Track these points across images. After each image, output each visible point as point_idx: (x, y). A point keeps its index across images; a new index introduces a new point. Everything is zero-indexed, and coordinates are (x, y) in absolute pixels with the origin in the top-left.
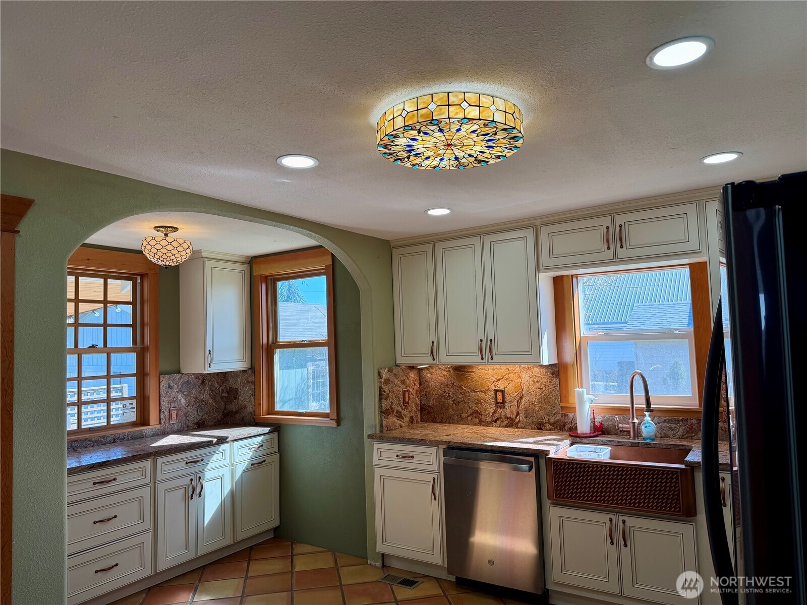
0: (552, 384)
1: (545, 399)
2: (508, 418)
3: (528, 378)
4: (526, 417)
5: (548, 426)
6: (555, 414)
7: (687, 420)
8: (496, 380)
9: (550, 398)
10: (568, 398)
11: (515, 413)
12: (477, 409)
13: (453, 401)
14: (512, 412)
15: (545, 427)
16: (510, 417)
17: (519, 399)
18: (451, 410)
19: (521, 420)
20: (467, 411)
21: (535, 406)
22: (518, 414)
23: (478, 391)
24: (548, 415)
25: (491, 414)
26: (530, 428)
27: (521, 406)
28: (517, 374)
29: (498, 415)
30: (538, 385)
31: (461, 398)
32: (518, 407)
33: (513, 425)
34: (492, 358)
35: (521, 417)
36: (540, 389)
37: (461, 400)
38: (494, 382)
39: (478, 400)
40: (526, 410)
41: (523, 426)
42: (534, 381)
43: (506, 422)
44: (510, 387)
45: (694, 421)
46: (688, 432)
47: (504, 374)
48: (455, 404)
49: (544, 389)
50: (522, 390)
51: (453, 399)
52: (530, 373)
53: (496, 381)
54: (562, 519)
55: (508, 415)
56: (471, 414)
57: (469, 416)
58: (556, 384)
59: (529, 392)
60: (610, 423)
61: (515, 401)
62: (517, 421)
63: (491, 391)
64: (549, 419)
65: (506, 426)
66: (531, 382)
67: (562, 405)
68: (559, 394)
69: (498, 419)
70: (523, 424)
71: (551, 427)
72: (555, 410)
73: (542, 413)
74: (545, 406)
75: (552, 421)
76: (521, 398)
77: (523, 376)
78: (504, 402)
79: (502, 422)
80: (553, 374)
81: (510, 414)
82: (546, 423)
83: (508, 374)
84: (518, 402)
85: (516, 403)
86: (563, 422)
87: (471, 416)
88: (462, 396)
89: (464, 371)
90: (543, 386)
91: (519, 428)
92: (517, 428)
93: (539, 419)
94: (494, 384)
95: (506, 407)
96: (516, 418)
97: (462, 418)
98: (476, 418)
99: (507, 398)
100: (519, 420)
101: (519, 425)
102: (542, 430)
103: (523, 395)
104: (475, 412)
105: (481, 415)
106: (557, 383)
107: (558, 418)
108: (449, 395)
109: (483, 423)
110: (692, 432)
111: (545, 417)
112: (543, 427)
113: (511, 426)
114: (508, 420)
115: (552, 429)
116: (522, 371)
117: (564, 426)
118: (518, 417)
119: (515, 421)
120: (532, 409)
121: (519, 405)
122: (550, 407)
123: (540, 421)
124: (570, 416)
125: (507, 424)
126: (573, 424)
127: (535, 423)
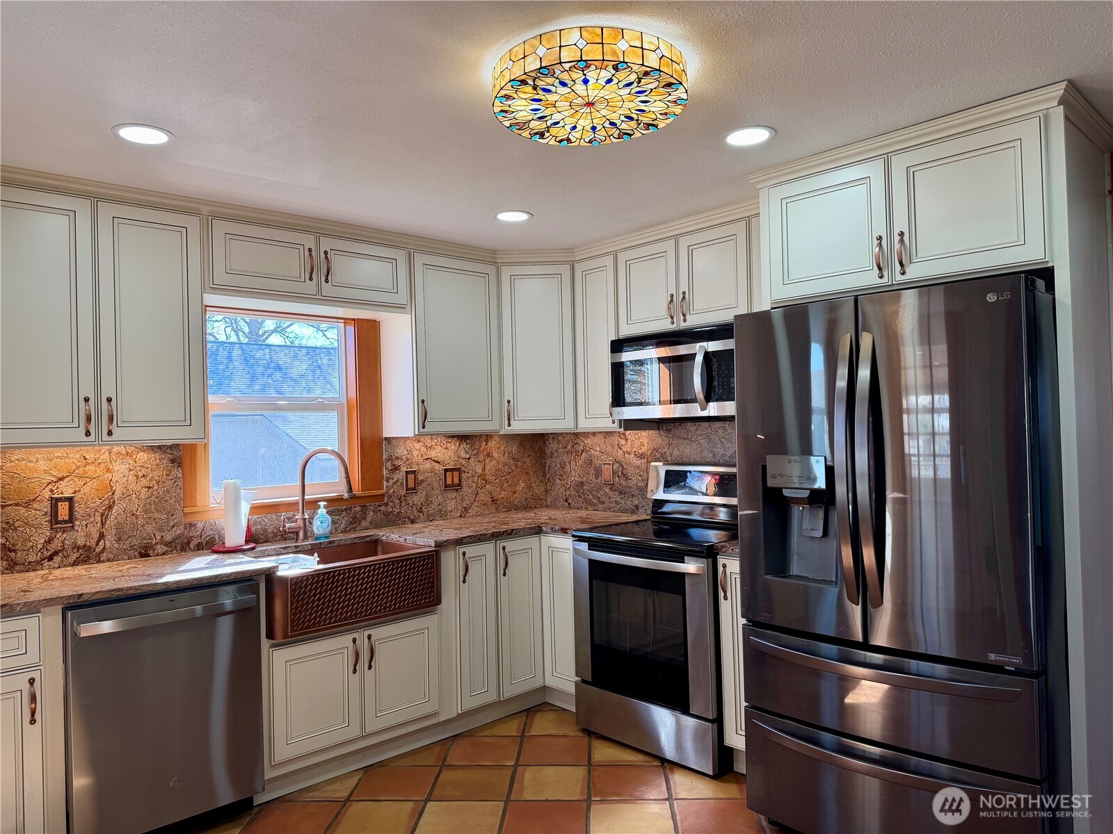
0: (170, 477)
1: (157, 503)
2: (79, 548)
3: (126, 472)
4: (119, 540)
5: (160, 548)
6: (173, 527)
7: (350, 509)
9: (166, 501)
10: (196, 499)
11: (96, 536)
12: (4, 541)
14: (88, 536)
15: (154, 550)
16: (85, 546)
17: (106, 509)
19: (107, 546)
21: (137, 518)
22: (102, 536)
24: (161, 530)
25: (39, 546)
26: (126, 557)
27: (108, 522)
28: (102, 465)
29: (55, 545)
30: (144, 482)
32: (103, 524)
33: (89, 559)
34: (110, 433)
35: (110, 540)
36: (149, 488)
38: (49, 484)
39: (8, 523)
40: (119, 527)
41: (111, 556)
42: (137, 476)
43: (76, 555)
44: (86, 489)
45: (358, 509)
46: (351, 523)
47: (74, 467)
49: (156, 487)
50: (113, 493)
52: (131, 462)
53: (56, 482)
54: (289, 664)
55: (80, 542)
58: (177, 477)
59: (126, 495)
60: (259, 527)
61: (97, 514)
62: (98, 550)
63: (41, 502)
64: (162, 537)
65: (75, 564)
66: (132, 478)
67: (187, 510)
68: (182, 494)
69: (55, 554)
70: (111, 553)
71: (165, 549)
72: (173, 520)
73: (149, 529)
74: (156, 515)
75: (168, 538)
76: (110, 507)
77: (116, 468)
78: (72, 518)
79: (66, 557)
80: (173, 461)
81: (84, 539)
82: (156, 543)
83: (85, 466)
84: (102, 515)
85: (99, 519)
86: (186, 538)
90: (154, 482)
91: (103, 562)
92: (99, 561)
93: (145, 539)
94: (50, 487)
95: (76, 528)
96: (97, 545)
98: (2, 558)
99: (79, 510)
100: (104, 548)
101: (103, 557)
102: (150, 556)
103: (114, 502)
105: (14, 551)
106: (180, 475)
107: (178, 532)
109: (18, 567)
110: (355, 523)
111: (154, 535)
112: (151, 552)
113: (85, 561)
114: (80, 551)
115: (167, 551)
116: (115, 459)
117: (188, 543)
118: (102, 543)
119: (94, 551)
120: (131, 523)
121: (104, 521)
122: (165, 516)
123: (145, 542)
124: (200, 525)
125: (77, 558)
126: (203, 537)
127: (135, 547)
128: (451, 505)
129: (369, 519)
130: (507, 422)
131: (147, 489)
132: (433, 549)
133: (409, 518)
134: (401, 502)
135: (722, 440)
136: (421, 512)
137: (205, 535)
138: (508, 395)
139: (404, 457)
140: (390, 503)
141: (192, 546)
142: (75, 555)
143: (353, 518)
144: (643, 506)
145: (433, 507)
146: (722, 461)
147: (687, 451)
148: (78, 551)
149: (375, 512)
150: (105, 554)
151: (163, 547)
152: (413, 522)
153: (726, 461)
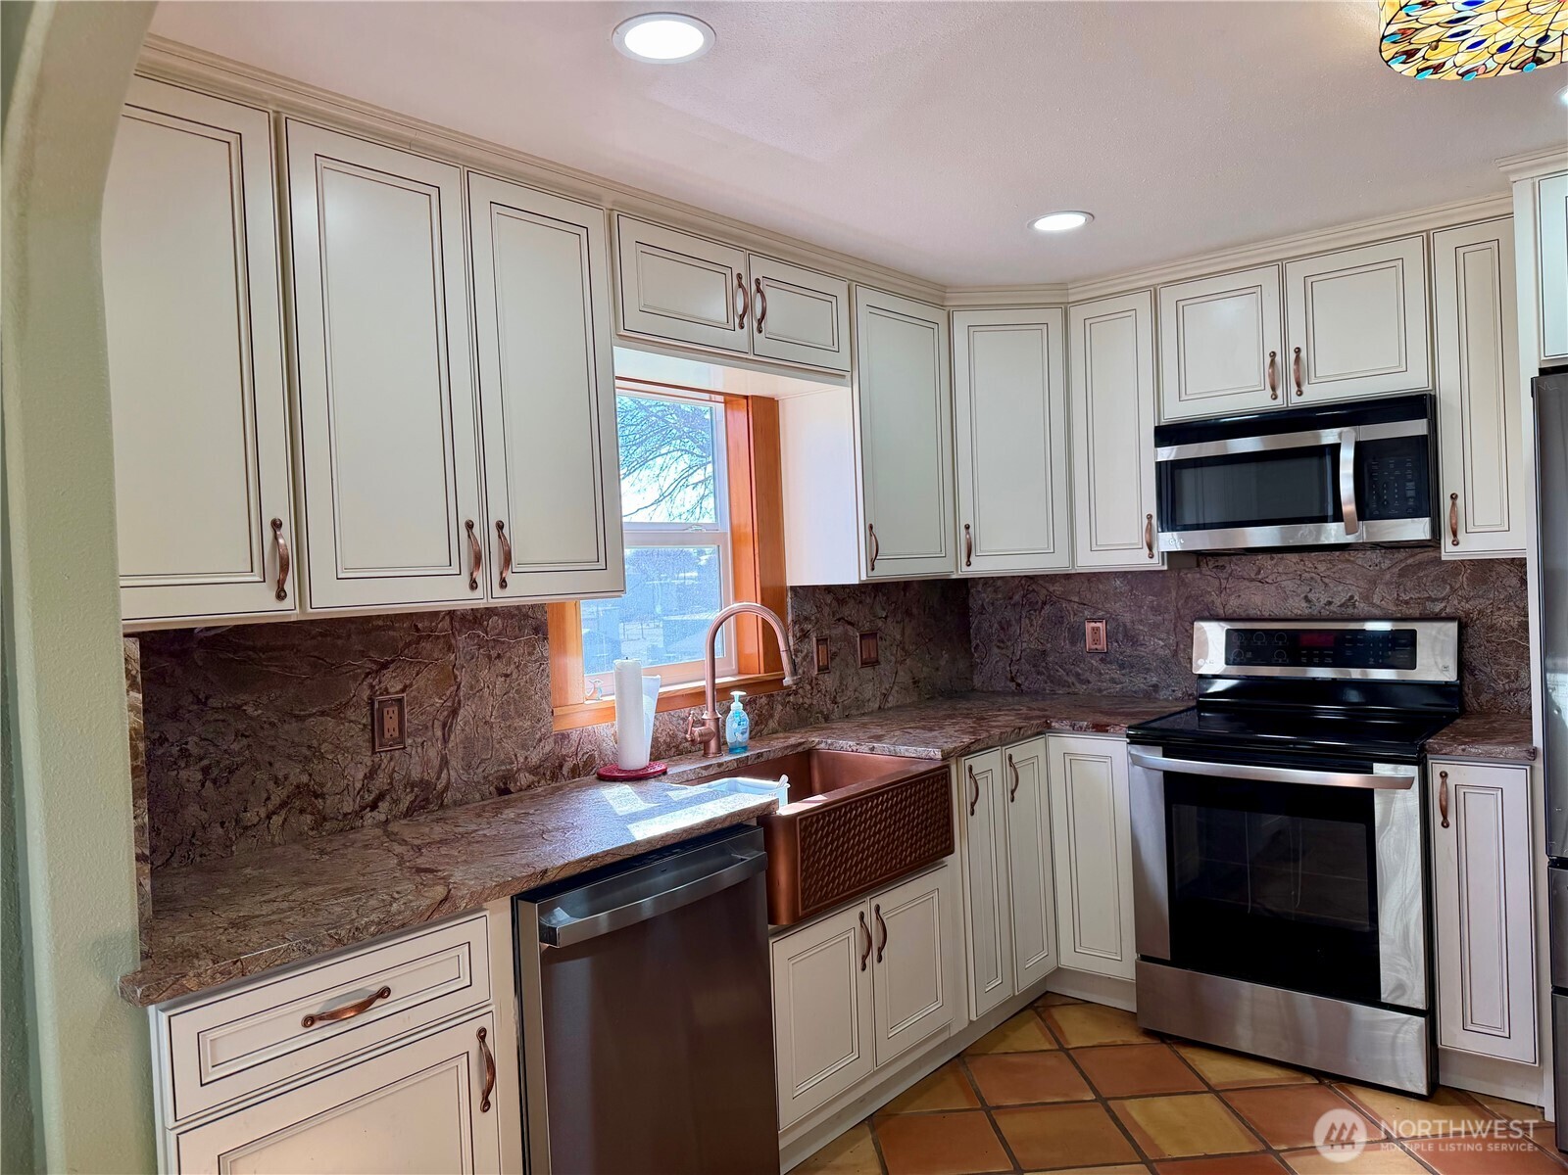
0: (530, 658)
1: (518, 702)
2: (413, 786)
3: (474, 650)
4: (468, 767)
5: (524, 778)
6: (540, 740)
7: (755, 701)
8: (375, 667)
9: (529, 697)
10: (567, 691)
11: (436, 763)
12: (305, 778)
13: (206, 771)
14: (426, 763)
15: (516, 783)
16: (422, 780)
17: (448, 716)
18: (193, 808)
19: (453, 779)
20: (265, 795)
21: (492, 728)
22: (444, 762)
23: (310, 716)
24: (524, 747)
25: (358, 785)
26: (478, 796)
27: (452, 737)
28: (443, 640)
29: (381, 781)
30: (498, 667)
31: (240, 753)
32: (445, 742)
33: (428, 804)
35: (456, 769)
36: (507, 676)
37: (238, 759)
38: (367, 674)
39: (309, 747)
40: (468, 745)
41: (460, 795)
42: (488, 657)
43: (410, 798)
45: (764, 700)
47: (402, 644)
48: (214, 782)
49: (515, 676)
50: (458, 688)
51: (205, 762)
52: (479, 633)
53: (377, 672)
55: (415, 774)
56: (283, 804)
57: (274, 813)
58: (542, 657)
59: (475, 691)
61: (436, 724)
62: (440, 787)
63: (357, 706)
64: (526, 758)
65: (409, 813)
66: (482, 661)
67: (556, 712)
68: (548, 685)
69: (381, 797)
70: (458, 789)
71: (531, 778)
72: (540, 729)
73: (508, 745)
74: (515, 723)
75: (534, 759)
76: (454, 712)
77: (461, 644)
78: (402, 734)
79: (396, 802)
80: (533, 631)
81: (419, 769)
82: (519, 770)
83: (420, 642)
84: (444, 725)
85: (440, 732)
86: (558, 758)
87: (283, 813)
88: (245, 741)
89: (253, 649)
90: (511, 667)
91: (446, 809)
92: (441, 808)
93: (503, 763)
94: (369, 680)
95: (409, 750)
96: (438, 778)
97: (246, 828)
98: (302, 811)
99: (412, 719)
100: (448, 782)
101: (448, 798)
102: (512, 793)
103: (459, 702)
104: (300, 790)
105: (322, 796)
106: (546, 653)
107: (547, 749)
108: (185, 753)
109: (328, 825)
111: (516, 756)
112: (512, 785)
113: (423, 808)
114: (416, 789)
115: (533, 783)
116: (458, 627)
117: (561, 766)
118: (444, 775)
119: (435, 789)
120: (484, 738)
121: (446, 736)
122: (529, 723)
123: (503, 768)
124: (575, 736)
125: (412, 802)
126: (580, 755)
127: (491, 778)
128: (868, 691)
129: (777, 717)
130: (964, 560)
131: (503, 679)
132: (939, 764)
133: (822, 712)
134: (812, 688)
135: (1326, 580)
136: (836, 703)
137: (581, 753)
138: (966, 518)
139: (813, 618)
140: (800, 691)
141: (565, 770)
142: (408, 798)
143: (759, 716)
144: (1169, 686)
145: (849, 693)
146: (1325, 613)
147: (1257, 599)
148: (412, 791)
149: (784, 705)
150: (449, 793)
151: (527, 775)
152: (827, 719)
153: (1334, 612)
